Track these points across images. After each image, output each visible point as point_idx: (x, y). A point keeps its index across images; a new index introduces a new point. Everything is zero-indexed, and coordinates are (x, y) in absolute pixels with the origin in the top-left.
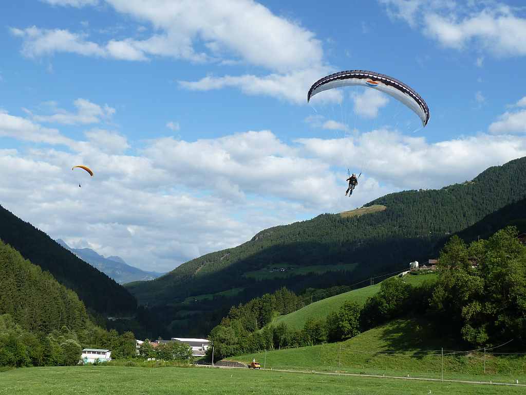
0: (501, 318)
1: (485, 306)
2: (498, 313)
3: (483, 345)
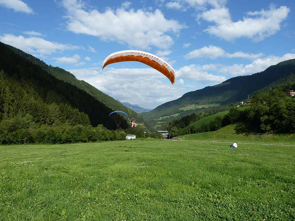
0: (276, 121)
1: (269, 117)
2: (275, 119)
3: (269, 131)
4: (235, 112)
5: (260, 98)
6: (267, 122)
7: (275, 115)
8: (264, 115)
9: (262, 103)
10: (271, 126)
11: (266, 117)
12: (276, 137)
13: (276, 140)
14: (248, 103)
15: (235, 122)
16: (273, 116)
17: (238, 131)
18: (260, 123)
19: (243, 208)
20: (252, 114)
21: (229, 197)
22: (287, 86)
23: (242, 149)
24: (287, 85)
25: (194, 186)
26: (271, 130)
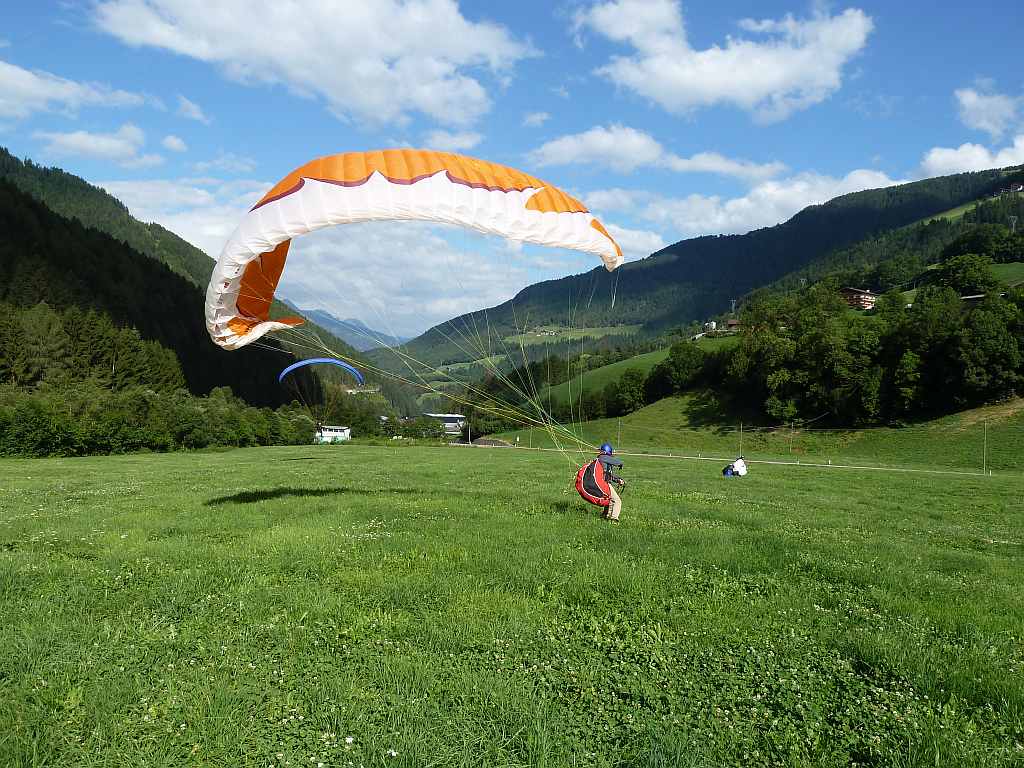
0: (813, 388)
1: (794, 374)
2: (811, 382)
3: (790, 421)
4: (689, 355)
5: (769, 312)
6: (785, 391)
7: (812, 369)
8: (777, 367)
9: (774, 327)
10: (797, 405)
11: (784, 375)
12: (813, 438)
13: (812, 450)
14: (731, 326)
15: (685, 388)
16: (807, 373)
17: (697, 419)
18: (767, 392)
19: (696, 663)
20: (741, 363)
21: (653, 632)
22: (853, 275)
23: (706, 478)
24: (852, 271)
25: (544, 599)
26: (797, 416)
